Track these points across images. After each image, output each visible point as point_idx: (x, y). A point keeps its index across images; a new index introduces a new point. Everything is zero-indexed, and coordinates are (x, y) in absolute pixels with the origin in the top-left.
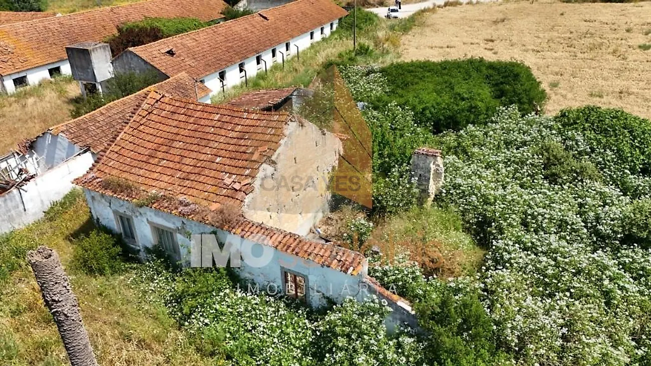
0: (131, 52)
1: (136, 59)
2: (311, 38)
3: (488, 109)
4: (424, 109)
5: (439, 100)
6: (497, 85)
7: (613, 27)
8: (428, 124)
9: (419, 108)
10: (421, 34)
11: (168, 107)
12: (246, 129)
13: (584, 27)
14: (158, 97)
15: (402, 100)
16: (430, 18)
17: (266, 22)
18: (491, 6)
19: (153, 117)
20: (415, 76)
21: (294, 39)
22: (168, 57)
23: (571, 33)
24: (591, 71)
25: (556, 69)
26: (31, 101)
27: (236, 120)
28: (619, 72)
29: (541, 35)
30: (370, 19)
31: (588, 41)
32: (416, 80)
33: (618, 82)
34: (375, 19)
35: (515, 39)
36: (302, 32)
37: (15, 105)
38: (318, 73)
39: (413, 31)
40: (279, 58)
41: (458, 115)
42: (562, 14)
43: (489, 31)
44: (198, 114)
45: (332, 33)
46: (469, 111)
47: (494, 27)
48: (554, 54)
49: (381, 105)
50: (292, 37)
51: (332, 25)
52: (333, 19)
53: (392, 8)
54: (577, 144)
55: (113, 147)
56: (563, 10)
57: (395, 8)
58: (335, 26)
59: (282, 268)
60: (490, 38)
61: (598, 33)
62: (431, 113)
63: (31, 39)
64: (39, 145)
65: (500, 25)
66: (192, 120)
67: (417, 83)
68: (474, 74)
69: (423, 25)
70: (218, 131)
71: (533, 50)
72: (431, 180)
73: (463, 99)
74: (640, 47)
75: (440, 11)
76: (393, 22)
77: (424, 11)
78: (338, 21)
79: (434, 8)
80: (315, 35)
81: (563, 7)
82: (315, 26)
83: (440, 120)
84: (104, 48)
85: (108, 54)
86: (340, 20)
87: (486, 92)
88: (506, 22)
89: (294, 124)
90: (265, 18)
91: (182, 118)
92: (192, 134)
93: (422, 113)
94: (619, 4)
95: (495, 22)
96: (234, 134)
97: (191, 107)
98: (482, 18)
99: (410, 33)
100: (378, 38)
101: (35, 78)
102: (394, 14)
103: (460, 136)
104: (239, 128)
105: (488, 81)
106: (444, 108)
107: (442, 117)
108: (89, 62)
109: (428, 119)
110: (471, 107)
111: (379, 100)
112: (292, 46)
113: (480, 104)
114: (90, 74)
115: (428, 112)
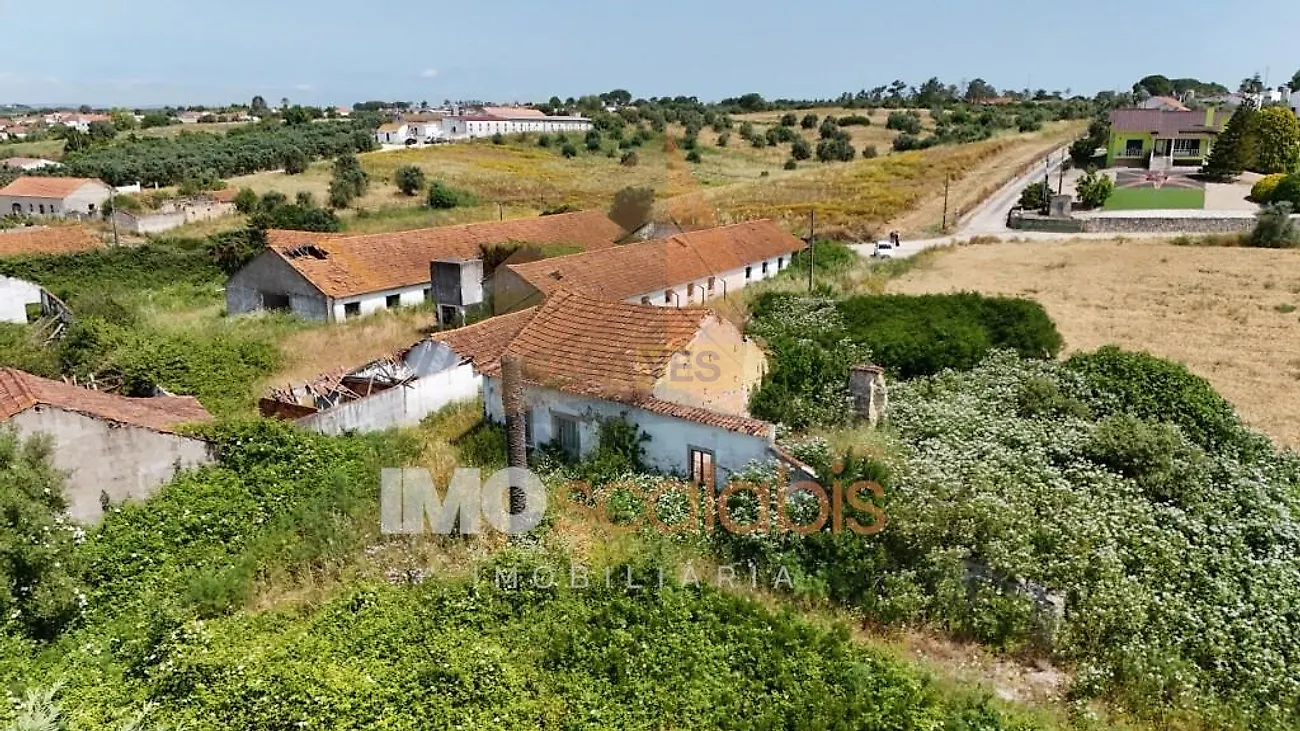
0: (510, 270)
1: (513, 278)
2: (748, 276)
3: (974, 352)
4: (887, 348)
5: (910, 339)
6: (995, 327)
7: (1244, 280)
8: (893, 368)
9: (882, 347)
10: (922, 278)
11: (575, 306)
12: (658, 324)
13: (1195, 278)
14: (566, 295)
15: (860, 338)
16: (941, 259)
17: (682, 249)
18: (1049, 246)
19: (558, 314)
20: (882, 312)
21: (723, 274)
22: (552, 280)
23: (1170, 286)
24: (1180, 336)
25: (1125, 330)
26: (368, 330)
27: (649, 317)
28: (1227, 338)
29: (1118, 287)
30: (842, 256)
31: (1191, 299)
32: (884, 316)
33: (1219, 350)
34: (851, 256)
35: (1072, 291)
36: (732, 266)
37: (347, 334)
38: (750, 306)
39: (910, 274)
40: (697, 297)
41: (934, 358)
42: (1164, 261)
43: (1034, 279)
44: (608, 311)
45: (780, 272)
46: (948, 352)
47: (1044, 274)
48: (1131, 313)
49: (829, 341)
50: (719, 270)
51: (780, 261)
52: (784, 251)
53: (880, 243)
54: (1075, 386)
55: (516, 341)
56: (1168, 256)
57: (887, 243)
58: (785, 264)
59: (689, 446)
60: (1032, 287)
61: (1214, 288)
62: (897, 353)
63: (368, 258)
64: (412, 356)
65: (1055, 273)
66: (601, 317)
67: (884, 320)
68: (964, 311)
69: (930, 267)
70: (629, 327)
71: (1098, 306)
72: (871, 403)
73: (941, 338)
74: (1277, 308)
75: (962, 250)
76: (877, 261)
77: (934, 249)
78: (790, 256)
79: (952, 245)
80: (753, 272)
81: (1171, 251)
82: (754, 260)
83: (910, 363)
84: (477, 264)
85: (480, 272)
86: (794, 254)
87: (981, 334)
88: (1066, 268)
89: (711, 318)
90: (682, 244)
91: (592, 315)
92: (601, 329)
93: (884, 353)
94: (1271, 250)
95: (1048, 268)
96: (647, 329)
97: (601, 305)
98: (1027, 261)
99: (903, 276)
100: (850, 279)
101: (371, 305)
102: (883, 252)
103: (934, 382)
104: (652, 323)
105: (984, 321)
106: (915, 349)
107: (911, 360)
108: (458, 279)
109: (893, 363)
110: (951, 347)
111: (828, 335)
112: (717, 283)
113: (962, 344)
114: (456, 295)
115: (892, 352)
